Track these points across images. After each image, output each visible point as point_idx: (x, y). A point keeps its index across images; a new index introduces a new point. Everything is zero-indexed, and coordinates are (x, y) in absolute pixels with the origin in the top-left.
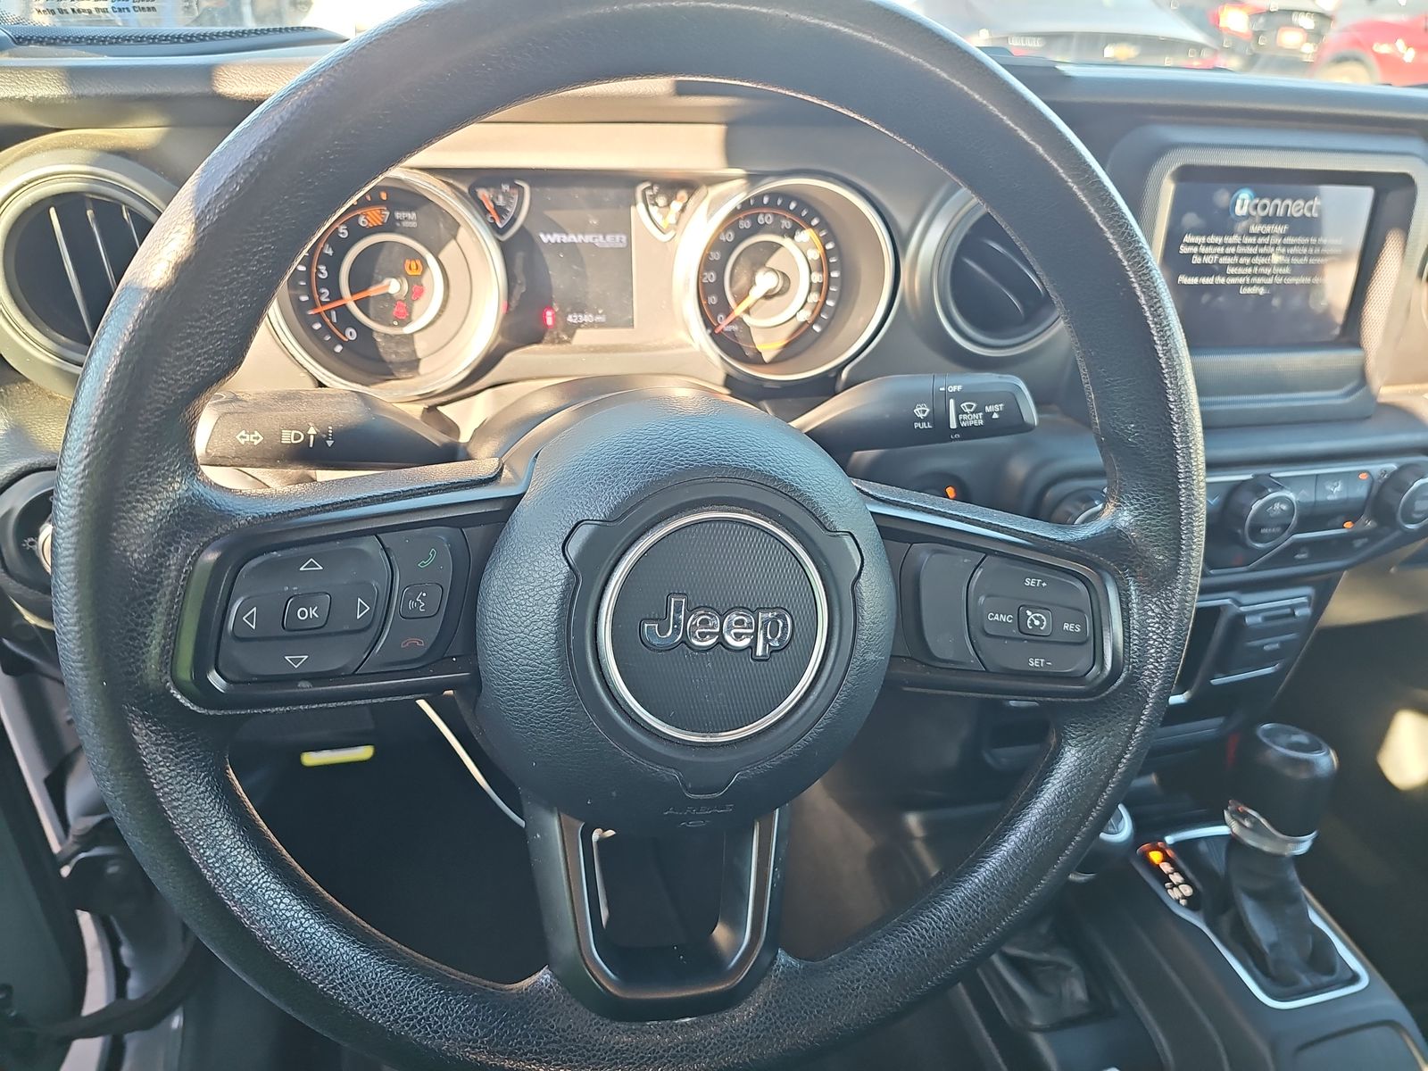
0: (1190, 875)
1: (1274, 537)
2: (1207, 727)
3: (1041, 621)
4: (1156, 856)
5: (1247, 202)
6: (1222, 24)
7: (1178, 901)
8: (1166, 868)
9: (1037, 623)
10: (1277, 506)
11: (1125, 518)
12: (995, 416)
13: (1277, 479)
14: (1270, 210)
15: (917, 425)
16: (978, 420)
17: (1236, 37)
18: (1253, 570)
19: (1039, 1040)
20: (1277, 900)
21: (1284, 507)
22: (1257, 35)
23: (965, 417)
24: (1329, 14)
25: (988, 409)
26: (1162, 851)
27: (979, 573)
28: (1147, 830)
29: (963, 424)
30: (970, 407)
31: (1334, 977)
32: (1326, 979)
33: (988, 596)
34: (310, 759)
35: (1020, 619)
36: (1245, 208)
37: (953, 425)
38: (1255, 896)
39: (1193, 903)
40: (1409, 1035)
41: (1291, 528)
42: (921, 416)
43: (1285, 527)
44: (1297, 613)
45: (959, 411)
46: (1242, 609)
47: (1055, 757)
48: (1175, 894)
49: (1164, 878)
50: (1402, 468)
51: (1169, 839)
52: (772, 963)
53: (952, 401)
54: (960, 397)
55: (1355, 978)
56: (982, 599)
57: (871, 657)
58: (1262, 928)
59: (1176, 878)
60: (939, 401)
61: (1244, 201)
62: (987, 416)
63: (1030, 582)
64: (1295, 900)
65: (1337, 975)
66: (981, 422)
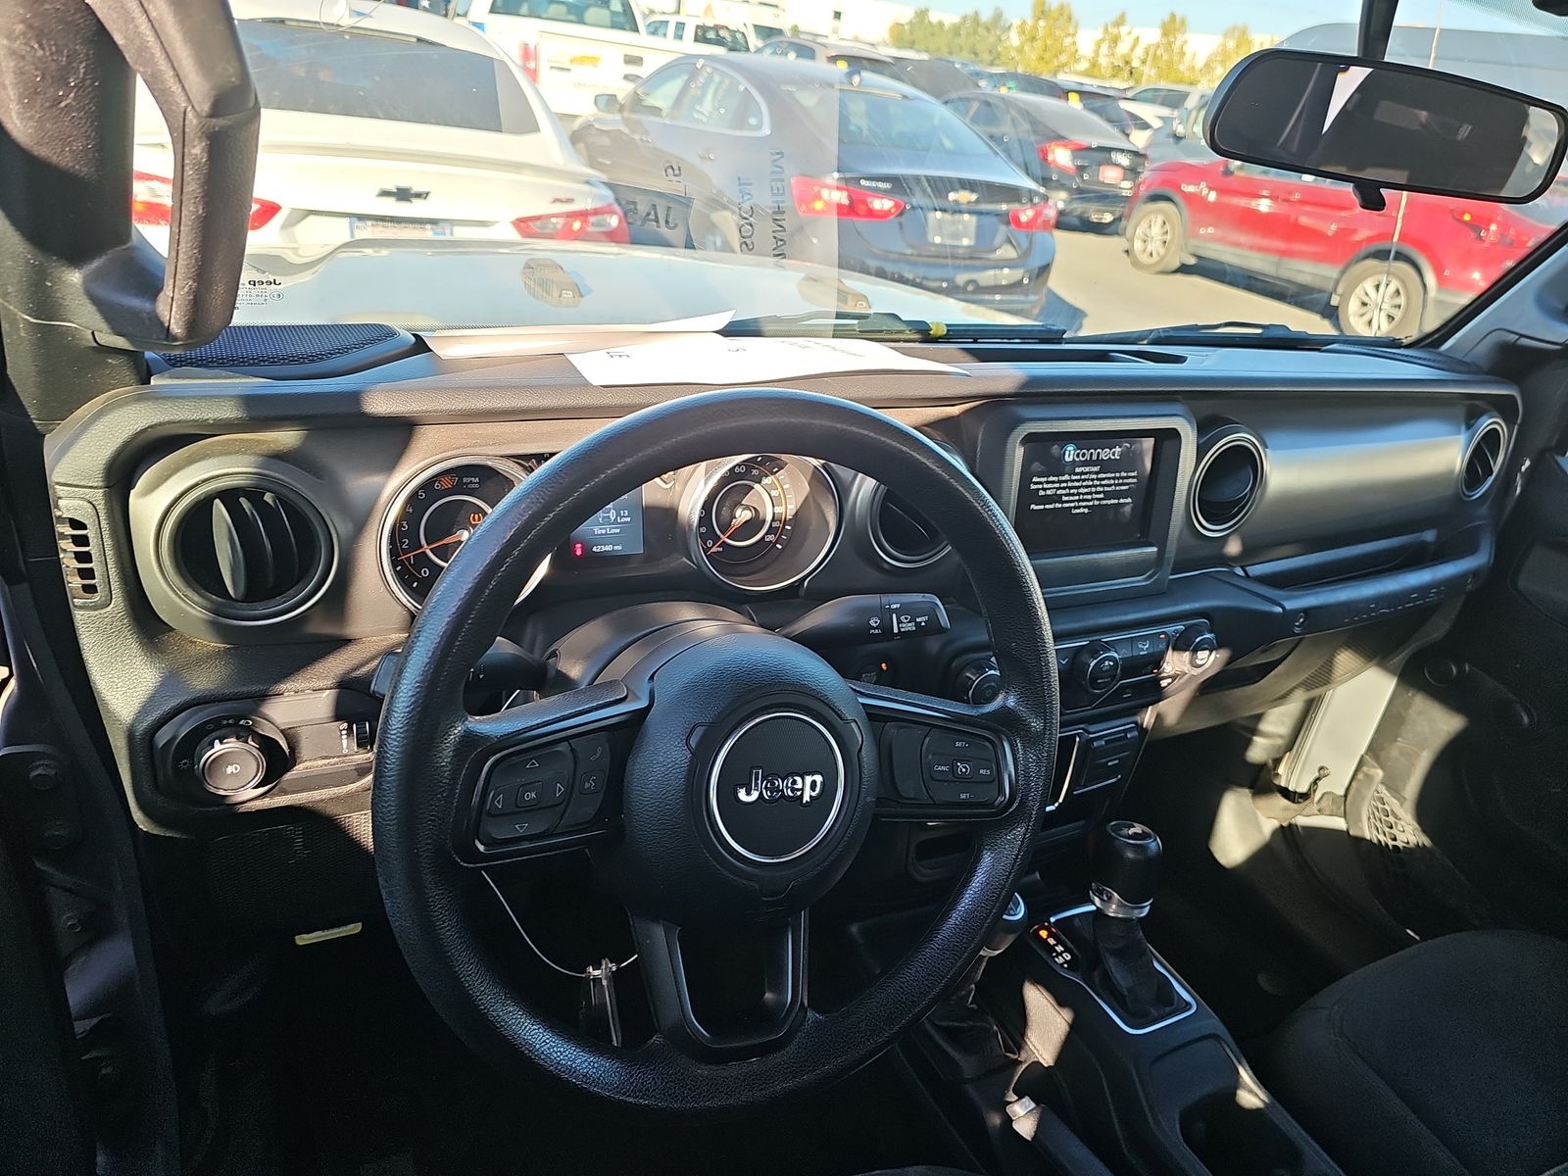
0: (1069, 944)
1: (1106, 685)
2: (1071, 829)
3: (967, 769)
4: (1044, 934)
5: (1072, 452)
6: (1050, 157)
7: (1062, 965)
8: (1052, 941)
9: (964, 770)
10: (1107, 663)
11: (1011, 702)
12: (923, 624)
13: (1105, 642)
14: (1088, 457)
15: (872, 631)
16: (911, 627)
17: (1062, 170)
18: (1095, 708)
19: (970, 1089)
20: (1132, 955)
21: (1111, 663)
22: (1081, 169)
23: (904, 625)
24: (1143, 152)
25: (918, 620)
26: (1047, 929)
27: (927, 740)
28: (1036, 915)
29: (902, 630)
30: (906, 618)
31: (1173, 1007)
32: (1168, 1009)
33: (933, 755)
34: (302, 940)
35: (953, 768)
36: (1071, 456)
37: (896, 630)
38: (1114, 953)
39: (1072, 965)
40: (1226, 1043)
41: (1118, 677)
42: (874, 625)
43: (1113, 677)
44: (1129, 736)
45: (899, 622)
46: (1091, 736)
47: (978, 859)
48: (1060, 960)
49: (1052, 948)
50: (1187, 628)
51: (1052, 920)
52: (805, 1018)
53: (894, 615)
54: (899, 612)
55: (1188, 1006)
56: (930, 757)
57: (869, 799)
58: (1121, 977)
59: (1059, 948)
60: (885, 613)
61: (1070, 453)
62: (918, 624)
63: (958, 744)
64: (1143, 952)
65: (1176, 1005)
66: (914, 628)
